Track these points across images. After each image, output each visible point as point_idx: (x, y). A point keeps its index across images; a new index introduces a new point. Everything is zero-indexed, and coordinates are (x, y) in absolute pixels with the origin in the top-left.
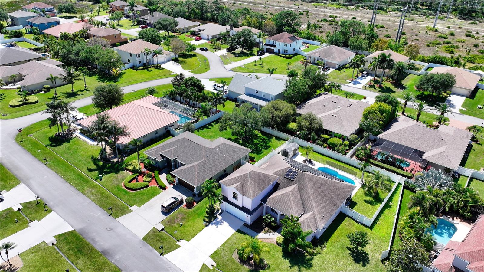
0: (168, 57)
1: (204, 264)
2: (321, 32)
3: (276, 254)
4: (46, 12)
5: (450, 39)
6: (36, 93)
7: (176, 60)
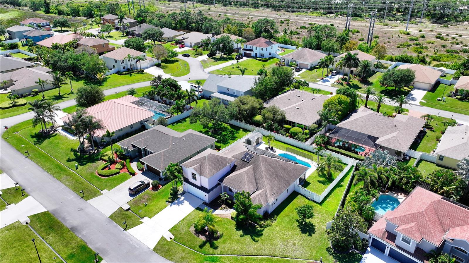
0: (151, 63)
1: (163, 237)
2: (298, 38)
3: (229, 227)
4: (42, 26)
5: (421, 41)
6: (25, 97)
7: (159, 65)
